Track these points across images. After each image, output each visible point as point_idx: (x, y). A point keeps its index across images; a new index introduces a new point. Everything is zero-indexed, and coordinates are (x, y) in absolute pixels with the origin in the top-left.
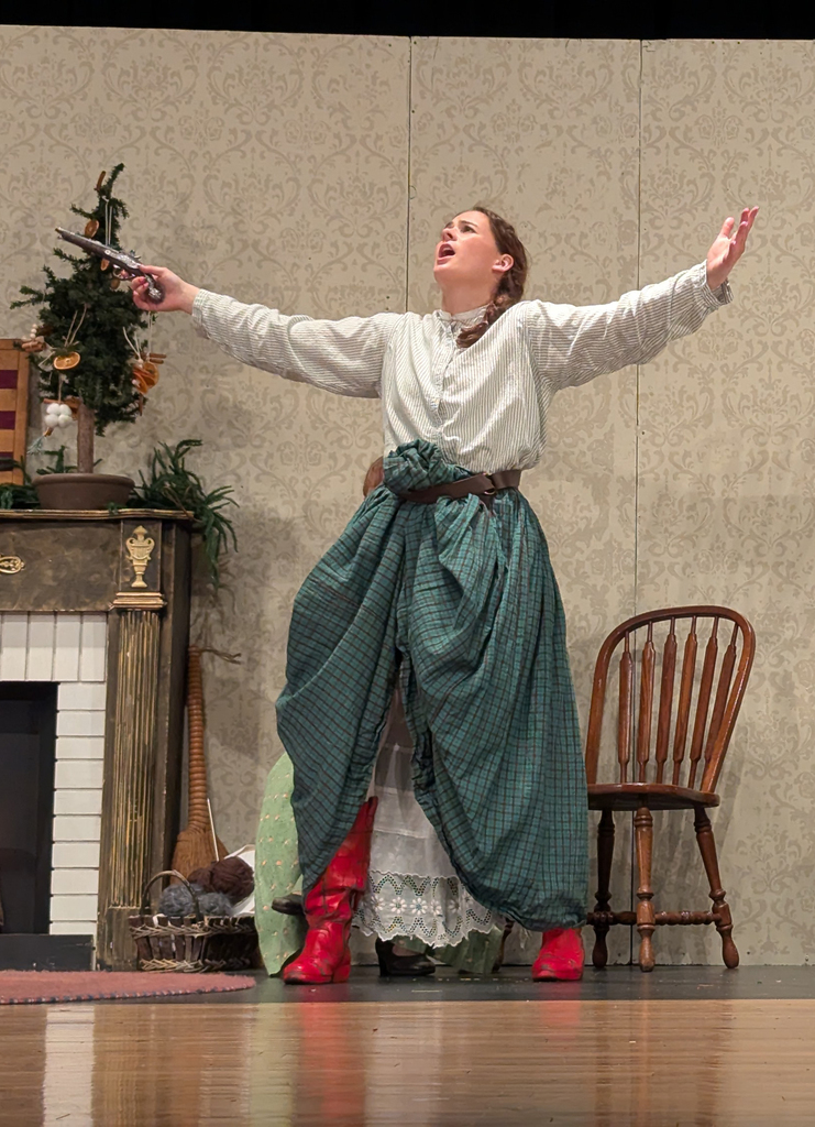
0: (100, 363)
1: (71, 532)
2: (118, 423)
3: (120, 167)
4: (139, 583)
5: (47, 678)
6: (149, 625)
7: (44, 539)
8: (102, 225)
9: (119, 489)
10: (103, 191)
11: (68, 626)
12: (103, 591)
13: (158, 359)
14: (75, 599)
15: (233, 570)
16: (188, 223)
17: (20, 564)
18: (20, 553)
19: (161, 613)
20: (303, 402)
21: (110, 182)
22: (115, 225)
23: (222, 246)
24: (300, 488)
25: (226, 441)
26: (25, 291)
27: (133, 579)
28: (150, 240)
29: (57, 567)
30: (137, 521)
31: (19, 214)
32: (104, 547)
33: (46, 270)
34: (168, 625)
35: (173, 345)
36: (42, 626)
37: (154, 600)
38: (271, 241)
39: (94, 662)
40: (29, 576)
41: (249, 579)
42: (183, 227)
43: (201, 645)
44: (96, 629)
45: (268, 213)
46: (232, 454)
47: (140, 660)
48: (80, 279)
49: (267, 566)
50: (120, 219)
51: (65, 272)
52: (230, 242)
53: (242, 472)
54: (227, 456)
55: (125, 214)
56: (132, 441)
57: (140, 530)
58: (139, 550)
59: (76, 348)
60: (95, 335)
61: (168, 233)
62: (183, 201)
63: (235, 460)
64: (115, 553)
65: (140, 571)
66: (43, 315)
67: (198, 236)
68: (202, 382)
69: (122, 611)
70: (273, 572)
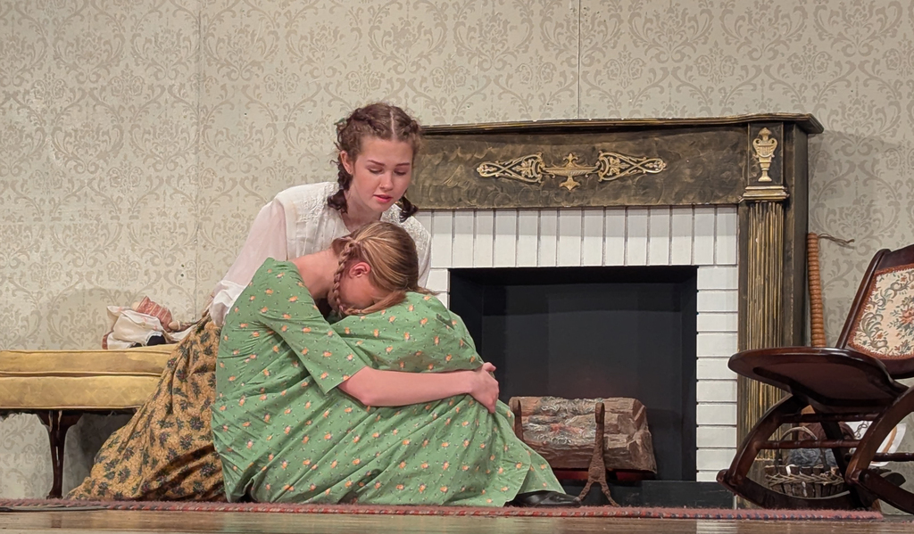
1: (705, 136)
4: (765, 178)
5: (687, 262)
6: (775, 215)
7: (682, 143)
11: (704, 217)
12: (732, 186)
14: (708, 193)
17: (662, 165)
18: (662, 155)
19: (785, 203)
25: (837, 50)
27: (760, 175)
29: (693, 167)
30: (762, 123)
32: (734, 147)
34: (791, 214)
36: (681, 218)
37: (779, 192)
39: (728, 248)
40: (671, 176)
41: (861, 174)
44: (728, 219)
46: (843, 63)
47: (767, 244)
53: (851, 78)
54: (838, 65)
57: (765, 131)
58: (764, 149)
63: (846, 68)
64: (743, 152)
65: (765, 167)
69: (750, 203)
70: (881, 166)
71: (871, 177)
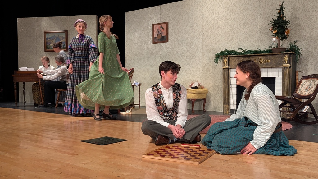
0: (280, 31)
1: (277, 56)
2: (285, 39)
3: (284, 1)
4: (286, 63)
5: (274, 77)
6: (288, 69)
7: (273, 57)
8: (281, 11)
9: (285, 50)
10: (281, 6)
11: (277, 69)
12: (281, 64)
13: (290, 29)
14: (277, 65)
15: (303, 60)
16: (296, 8)
17: (270, 61)
18: (270, 59)
19: (290, 67)
20: (314, 33)
21: (282, 4)
22: (283, 10)
23: (301, 10)
24: (314, 46)
25: (302, 40)
26: (270, 22)
27: (286, 62)
28: (290, 11)
29: (275, 61)
30: (286, 54)
31: (271, 10)
32: (281, 58)
33: (272, 19)
34: (291, 69)
35: (293, 26)
36: (273, 69)
37: (289, 65)
38: (309, 9)
39: (280, 74)
40: (271, 63)
41: (306, 61)
42: (295, 9)
43: (298, 71)
44: (281, 70)
45: (309, 4)
46: (303, 42)
47: (287, 74)
48: (278, 19)
49: (308, 59)
51: (276, 18)
52: (302, 10)
53: (304, 44)
54: (302, 42)
55: (285, 8)
56: (287, 41)
57: (286, 55)
58: (286, 58)
59: (276, 30)
60: (280, 27)
61: (293, 10)
62: (295, 5)
63: (303, 43)
64: (283, 59)
65: (286, 61)
66: (272, 25)
67: (297, 10)
68: (298, 32)
69: (284, 67)
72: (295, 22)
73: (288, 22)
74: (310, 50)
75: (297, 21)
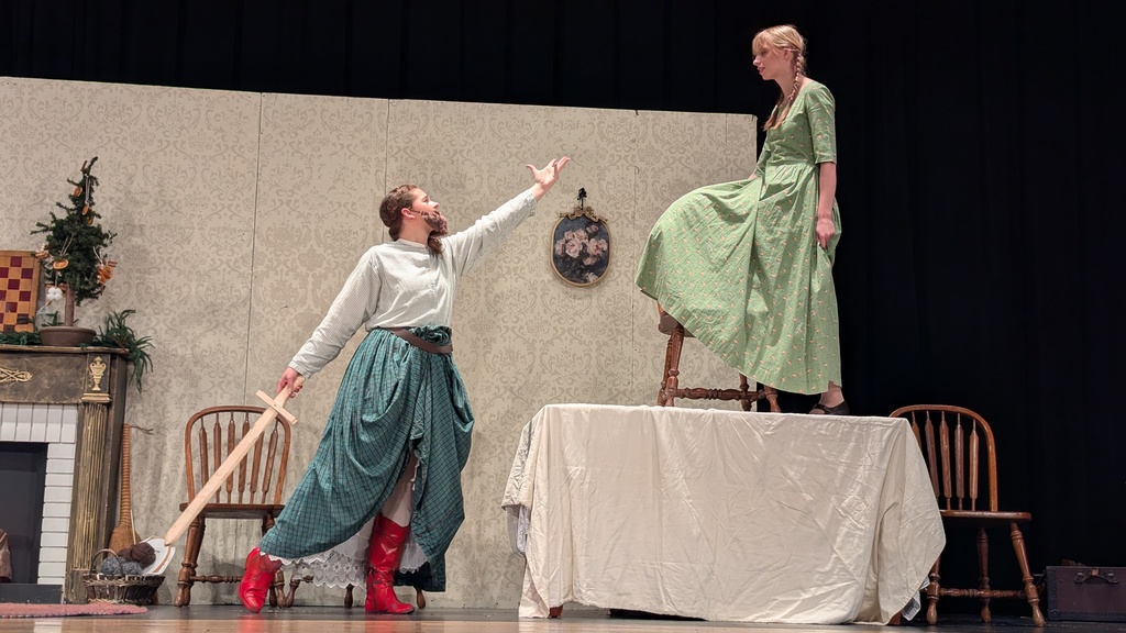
0: (79, 266)
1: (59, 359)
2: (89, 299)
3: (96, 159)
4: (98, 389)
5: (42, 440)
6: (102, 412)
7: (44, 363)
8: (84, 190)
9: (88, 336)
10: (85, 171)
11: (55, 411)
12: (74, 392)
13: (113, 264)
14: (60, 396)
15: (150, 383)
16: (133, 190)
17: (29, 376)
18: (30, 370)
19: (109, 405)
20: (193, 289)
21: (90, 167)
22: (92, 190)
23: (152, 203)
24: (190, 338)
25: (148, 311)
26: (39, 225)
27: (93, 386)
28: (111, 199)
29: (50, 379)
30: (97, 354)
31: (38, 182)
32: (78, 367)
33: (51, 213)
34: (112, 412)
35: (122, 257)
36: (40, 411)
37: (105, 398)
38: (179, 201)
39: (69, 432)
40: (34, 384)
41: (160, 388)
42: (130, 192)
43: (131, 424)
44: (72, 413)
45: (178, 186)
46: (153, 318)
47: (95, 431)
48: (70, 219)
49: (170, 381)
50: (94, 187)
51: (62, 215)
52: (156, 201)
53: (158, 328)
54: (149, 319)
55: (97, 184)
56: (96, 309)
57: (98, 358)
58: (97, 370)
59: (66, 257)
60: (78, 250)
61: (122, 195)
62: (131, 178)
63: (154, 321)
64: (83, 371)
65: (97, 382)
66: (49, 239)
67: (138, 197)
68: (137, 278)
69: (86, 404)
70: (173, 384)
71: (167, 391)
72: (130, 241)
73: (106, 236)
74: (175, 349)
75: (136, 240)
